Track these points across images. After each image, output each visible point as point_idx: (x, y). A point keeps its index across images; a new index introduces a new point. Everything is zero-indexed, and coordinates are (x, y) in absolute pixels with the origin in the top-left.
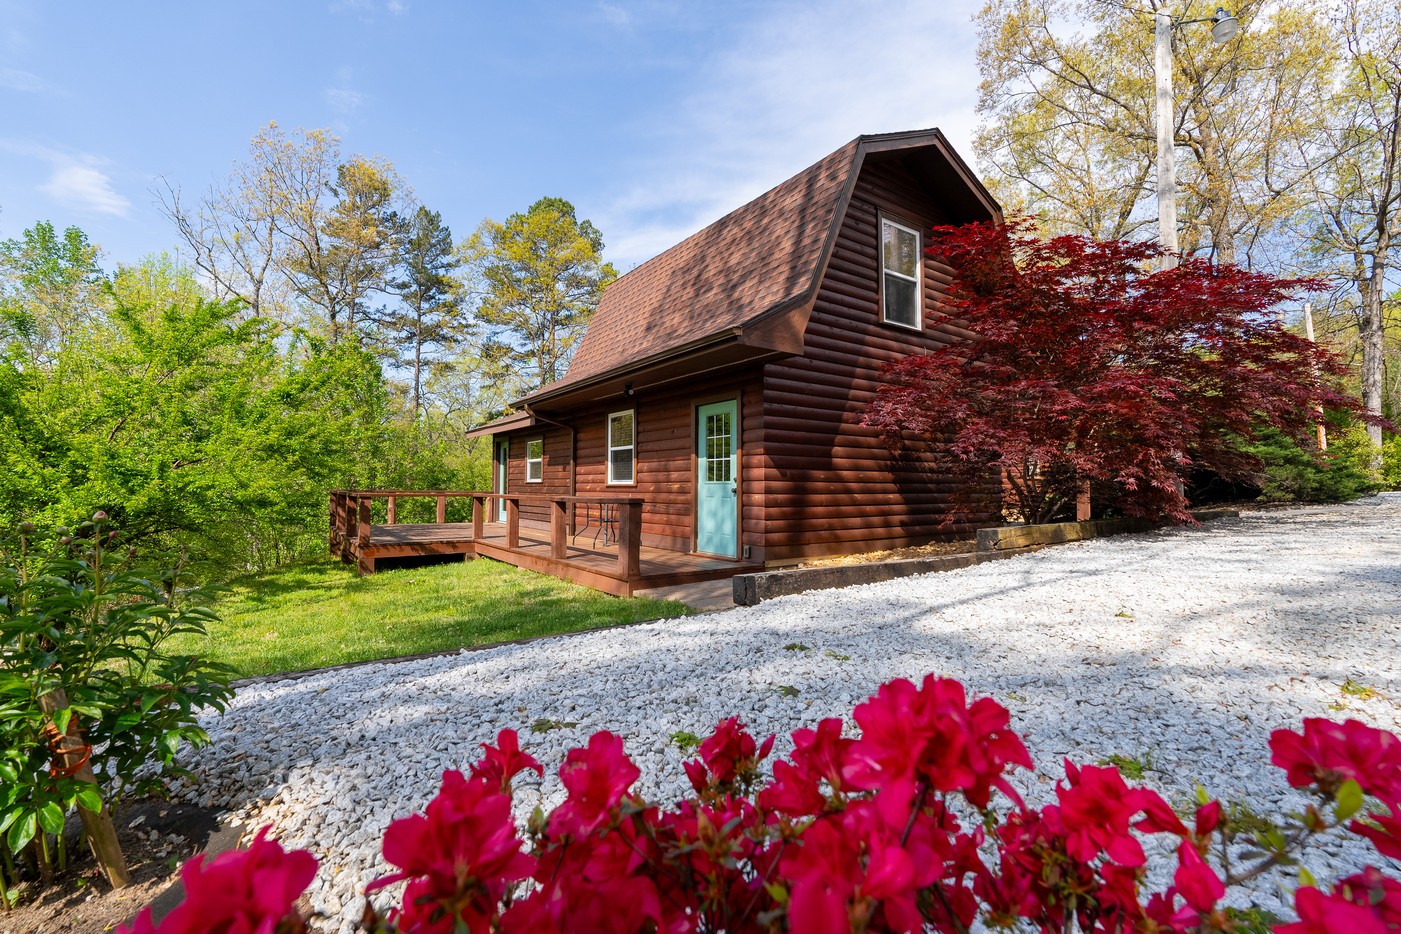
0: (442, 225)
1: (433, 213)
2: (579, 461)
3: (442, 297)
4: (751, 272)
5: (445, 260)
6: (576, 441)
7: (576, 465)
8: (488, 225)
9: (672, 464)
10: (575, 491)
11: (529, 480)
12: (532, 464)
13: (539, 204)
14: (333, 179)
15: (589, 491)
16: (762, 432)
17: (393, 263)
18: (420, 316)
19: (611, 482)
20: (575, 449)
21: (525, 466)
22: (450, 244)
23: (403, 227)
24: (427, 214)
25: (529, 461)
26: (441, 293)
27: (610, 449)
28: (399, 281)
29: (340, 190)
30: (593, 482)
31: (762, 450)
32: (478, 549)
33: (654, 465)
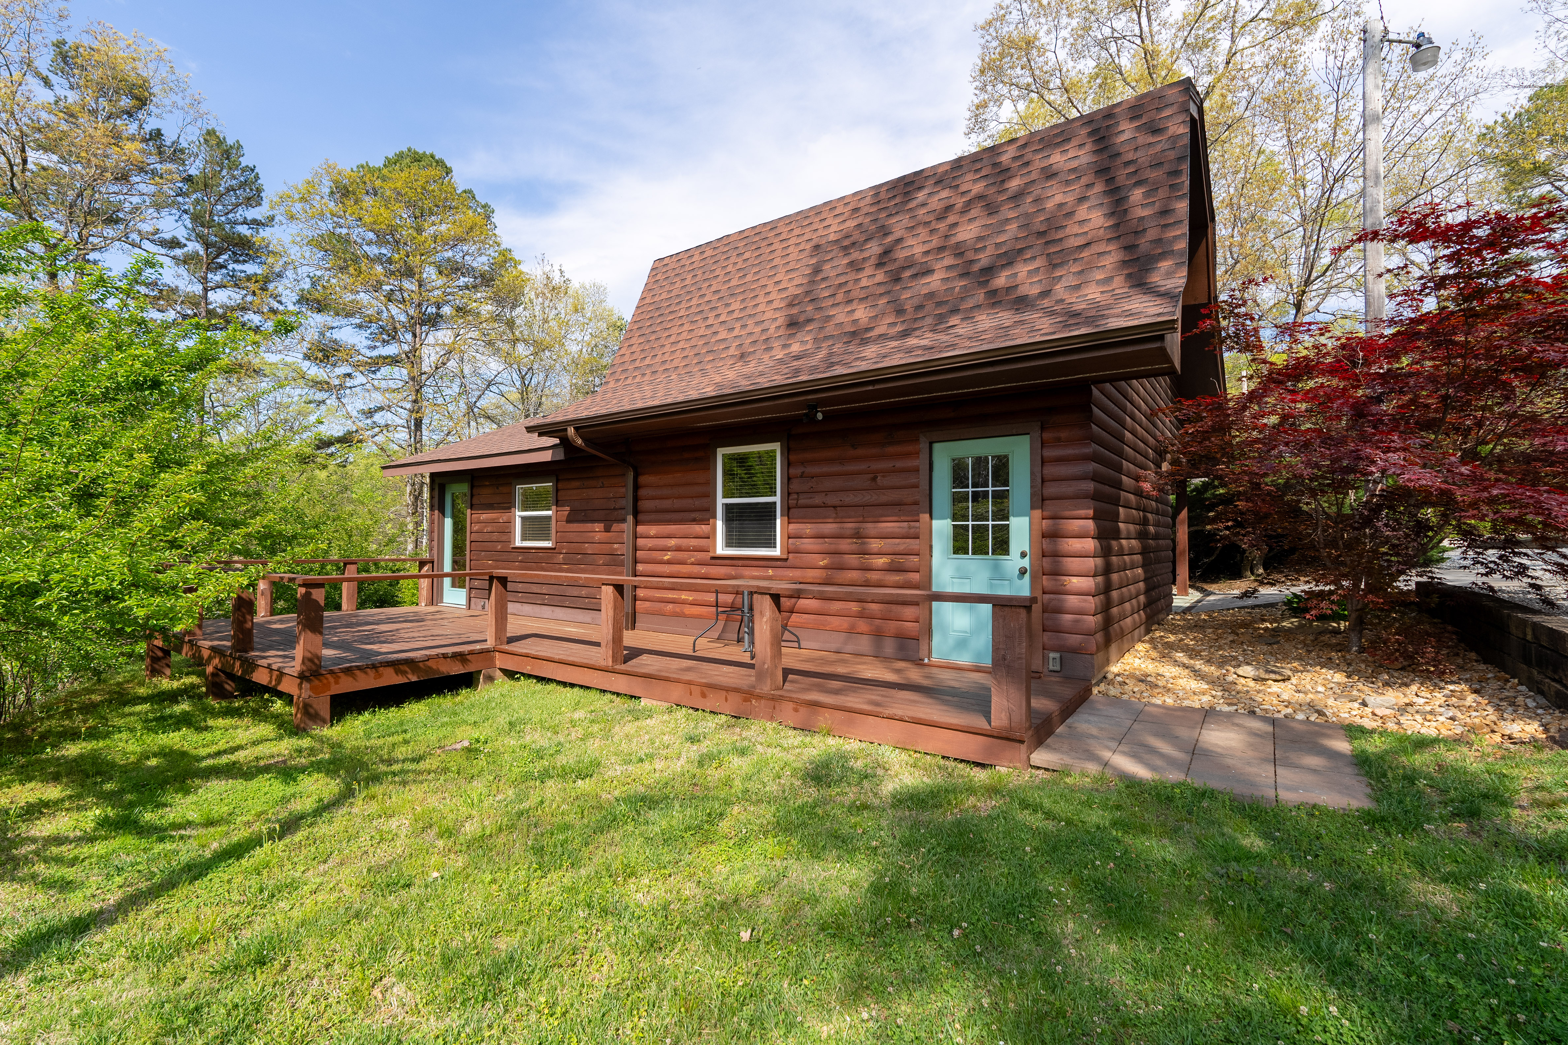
0: (244, 162)
1: (230, 141)
2: (641, 517)
3: (239, 267)
4: (1020, 251)
5: (252, 214)
6: (636, 487)
7: (637, 523)
8: (329, 169)
9: (870, 528)
10: (636, 561)
11: (518, 543)
12: (524, 519)
13: (400, 156)
14: (44, 61)
15: (669, 562)
16: (1090, 486)
17: (158, 207)
18: (206, 290)
19: (721, 549)
20: (636, 499)
21: (510, 522)
22: (259, 191)
23: (177, 155)
24: (220, 142)
25: (519, 514)
26: (237, 261)
27: (721, 501)
28: (167, 236)
29: (53, 78)
30: (678, 549)
31: (1091, 512)
32: (500, 661)
33: (829, 527)
